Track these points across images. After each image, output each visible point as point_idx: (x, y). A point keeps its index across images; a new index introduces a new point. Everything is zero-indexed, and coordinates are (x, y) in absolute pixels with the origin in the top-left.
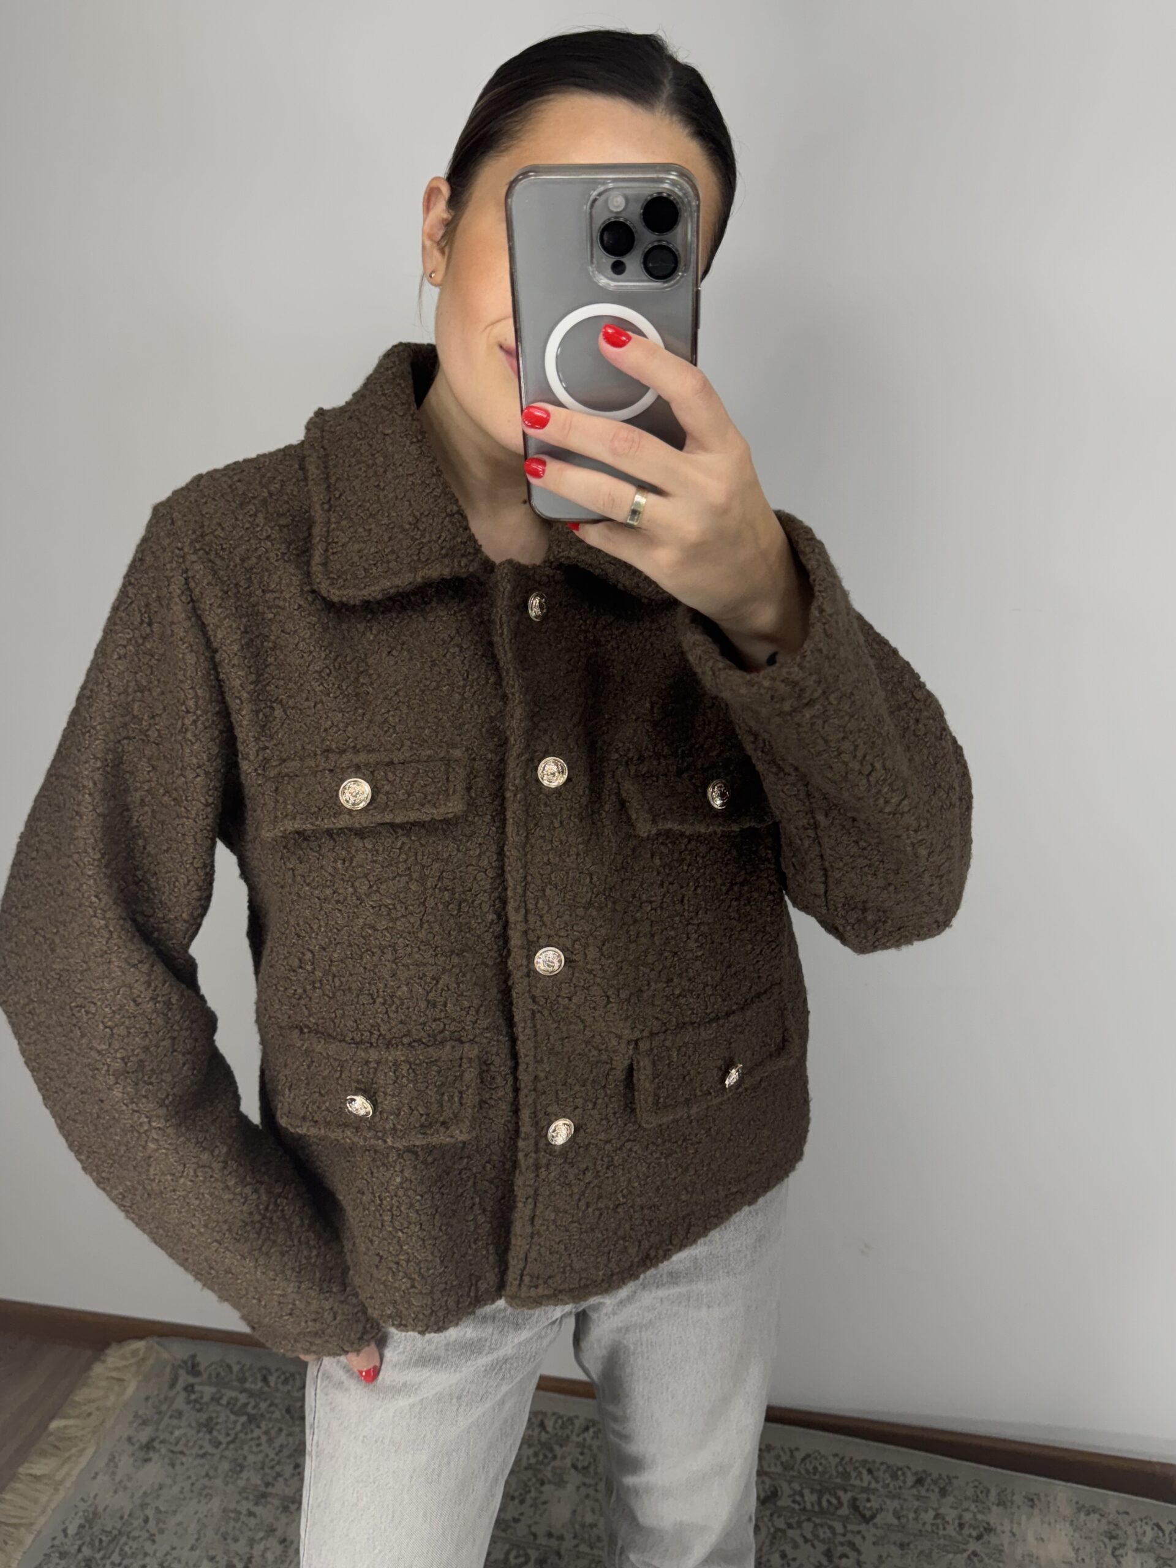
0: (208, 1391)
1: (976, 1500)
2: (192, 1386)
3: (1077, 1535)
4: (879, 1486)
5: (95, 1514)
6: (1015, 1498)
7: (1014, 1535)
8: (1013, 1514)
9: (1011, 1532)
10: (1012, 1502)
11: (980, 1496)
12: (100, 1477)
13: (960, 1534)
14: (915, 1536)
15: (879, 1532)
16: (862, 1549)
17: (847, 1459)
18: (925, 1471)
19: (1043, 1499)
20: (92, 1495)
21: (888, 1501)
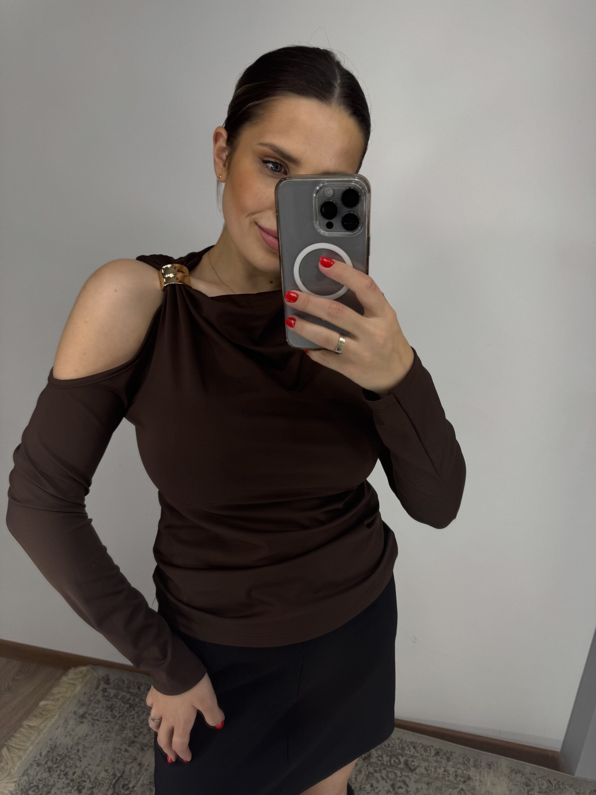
0: (112, 692)
1: (464, 764)
2: (106, 689)
3: (511, 784)
4: (418, 755)
5: (55, 746)
6: (482, 764)
7: (481, 781)
8: (481, 771)
9: (480, 780)
10: (481, 766)
11: (466, 762)
12: (59, 729)
13: (456, 779)
14: (435, 779)
15: (417, 777)
16: (409, 784)
17: (404, 741)
18: (440, 749)
19: (495, 765)
20: (55, 738)
21: (422, 762)
